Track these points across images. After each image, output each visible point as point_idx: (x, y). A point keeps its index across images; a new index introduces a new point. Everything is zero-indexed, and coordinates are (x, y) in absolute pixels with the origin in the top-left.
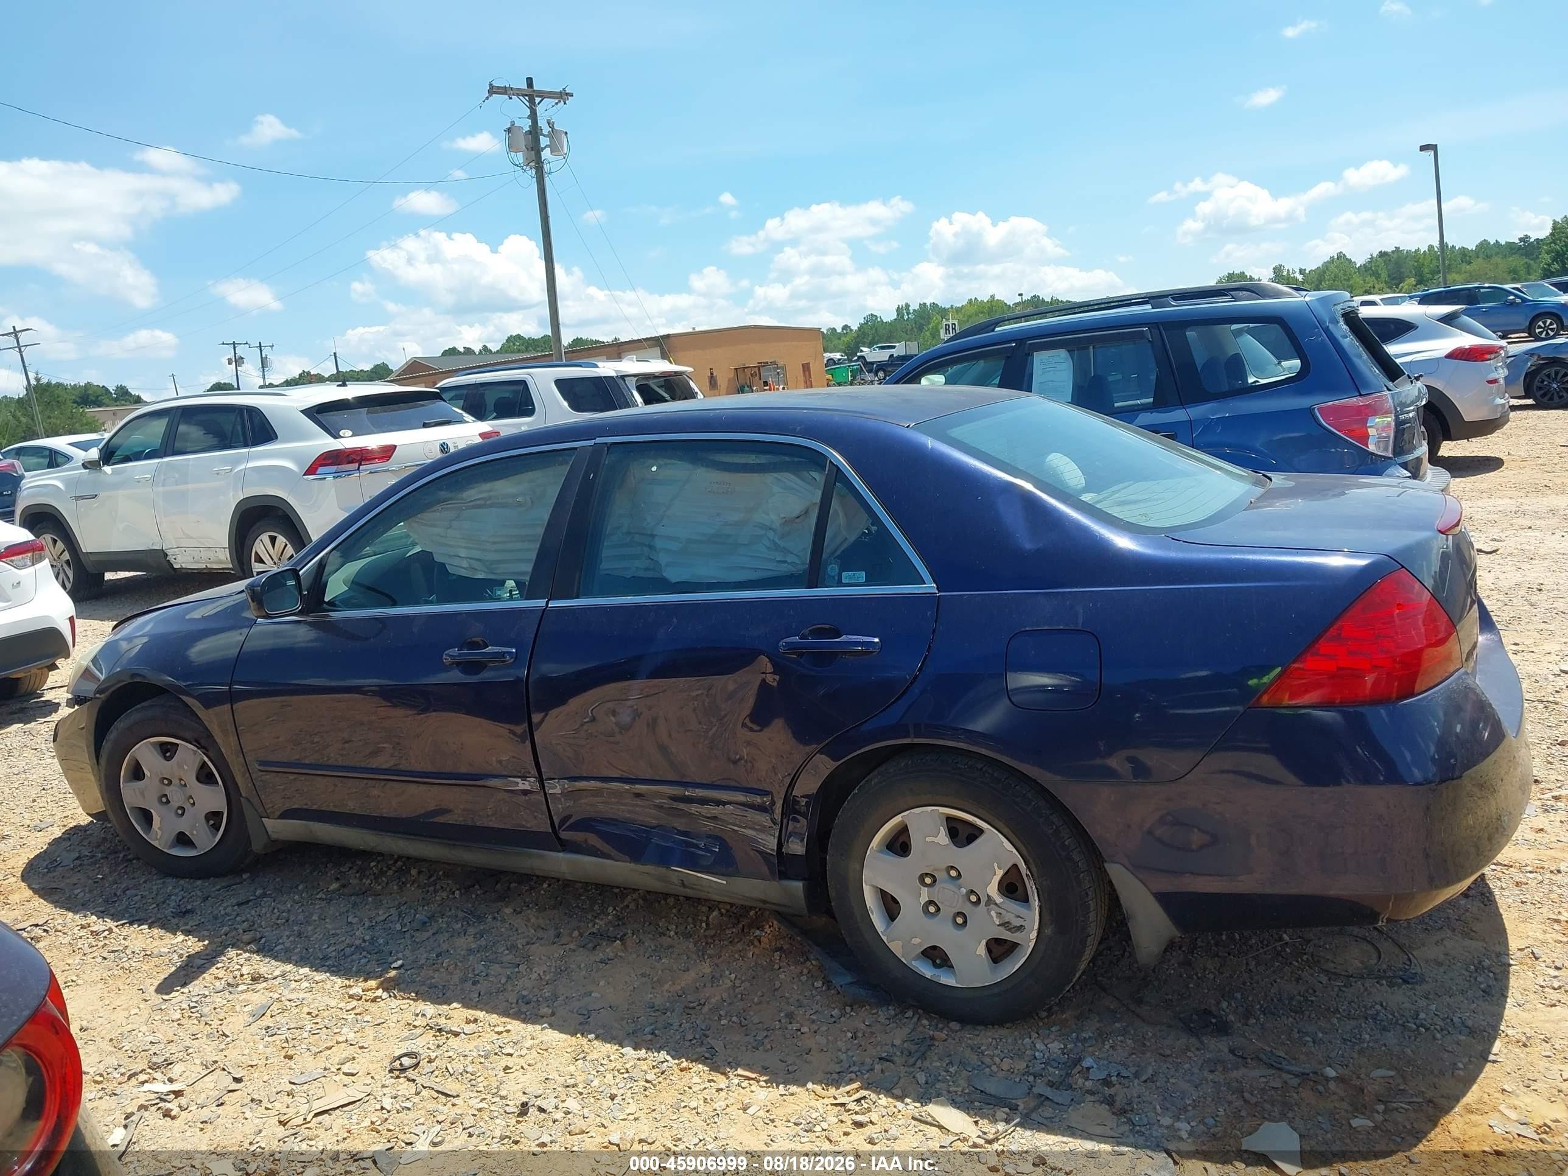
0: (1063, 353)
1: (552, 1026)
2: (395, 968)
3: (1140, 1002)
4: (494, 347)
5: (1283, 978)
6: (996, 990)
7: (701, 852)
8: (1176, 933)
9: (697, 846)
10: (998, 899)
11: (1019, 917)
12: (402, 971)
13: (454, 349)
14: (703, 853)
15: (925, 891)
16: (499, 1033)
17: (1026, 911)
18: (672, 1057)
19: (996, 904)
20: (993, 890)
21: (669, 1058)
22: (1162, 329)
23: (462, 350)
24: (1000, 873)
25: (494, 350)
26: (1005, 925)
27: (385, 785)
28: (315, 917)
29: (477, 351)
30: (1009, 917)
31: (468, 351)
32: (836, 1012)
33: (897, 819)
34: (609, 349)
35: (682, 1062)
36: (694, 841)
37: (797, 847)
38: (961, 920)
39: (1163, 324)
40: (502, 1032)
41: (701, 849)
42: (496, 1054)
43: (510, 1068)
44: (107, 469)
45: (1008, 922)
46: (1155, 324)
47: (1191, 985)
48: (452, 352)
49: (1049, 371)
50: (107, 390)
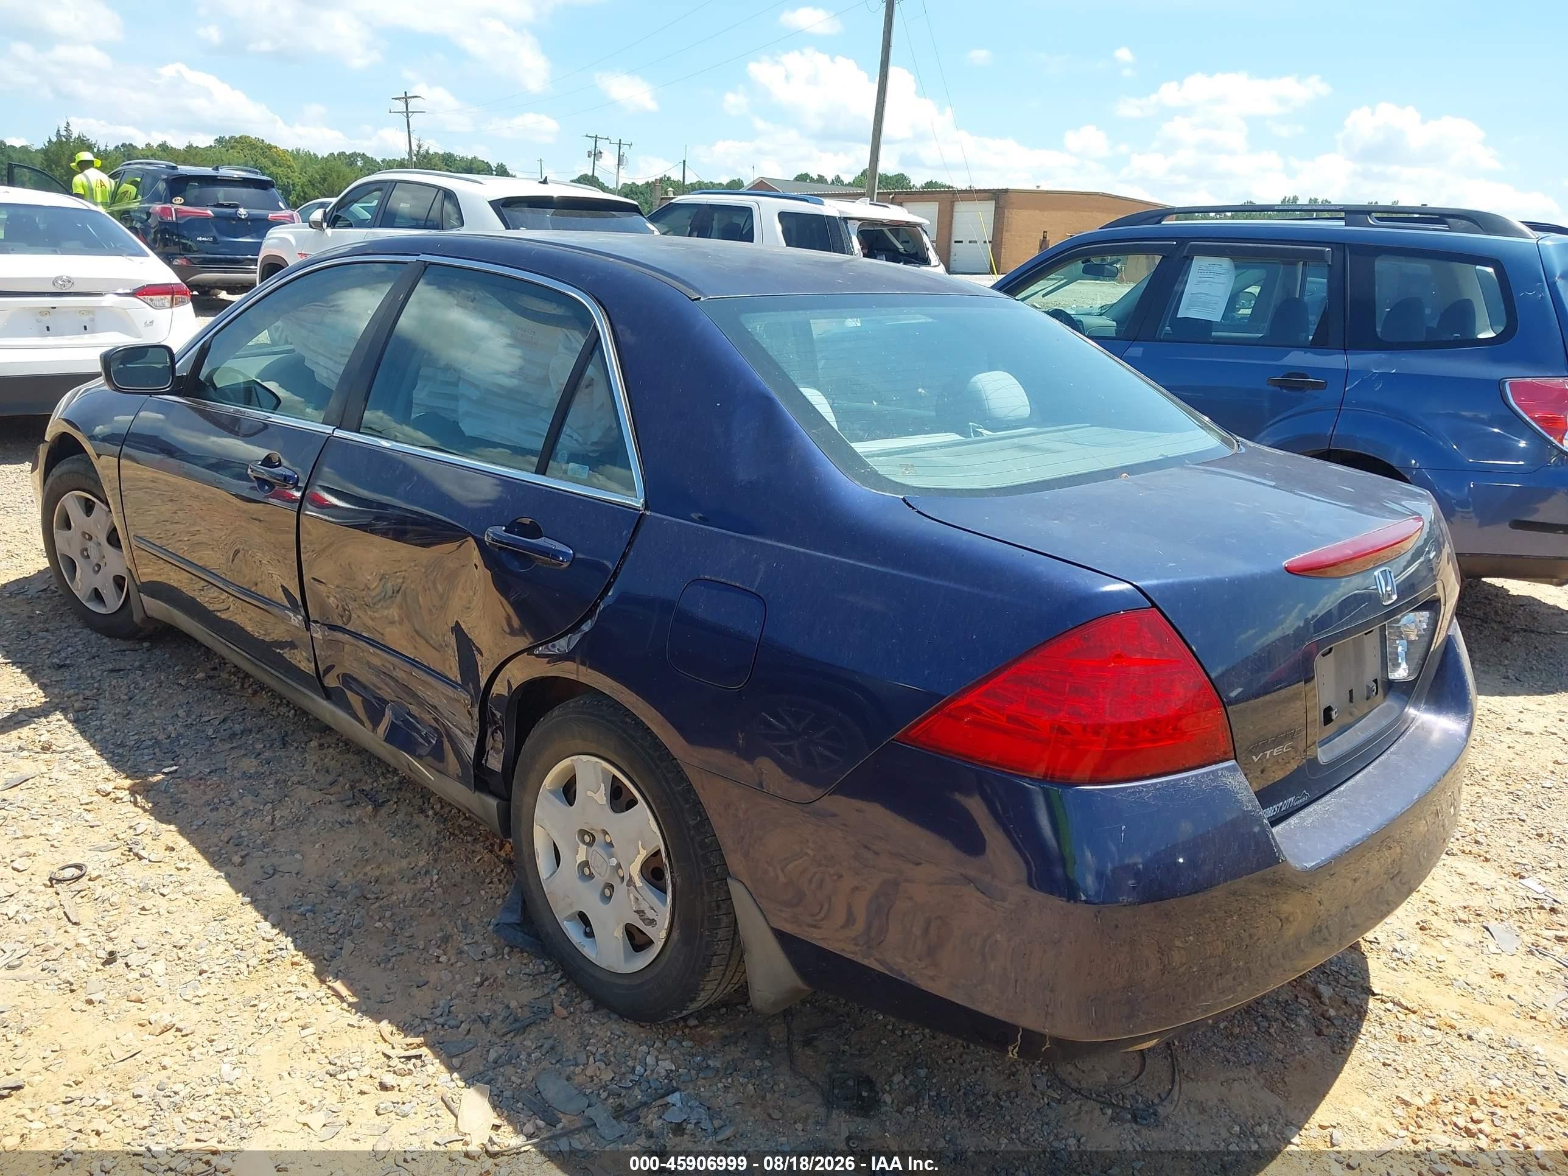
0: (1226, 263)
1: (228, 877)
2: (164, 773)
3: (808, 1043)
4: (847, 179)
5: (996, 1066)
6: (626, 982)
7: (421, 740)
8: (799, 983)
9: (419, 732)
10: (639, 883)
11: (652, 909)
12: (170, 777)
13: (807, 175)
14: (423, 742)
15: (583, 848)
16: (179, 869)
17: (660, 904)
18: (295, 946)
19: (635, 887)
20: (635, 869)
21: (291, 946)
22: (1347, 252)
23: (815, 177)
24: (643, 855)
25: (846, 182)
26: (641, 913)
27: (210, 589)
28: (155, 702)
29: (829, 181)
30: (644, 906)
31: (821, 179)
32: (490, 950)
33: (566, 763)
34: (943, 196)
35: (297, 955)
36: (419, 727)
37: (495, 762)
38: (607, 893)
39: (1350, 245)
40: (181, 869)
41: (422, 736)
42: (153, 890)
43: (146, 910)
44: (329, 231)
45: (643, 911)
46: (1340, 244)
47: (884, 1042)
48: (803, 178)
49: (1205, 282)
50: (490, 166)
